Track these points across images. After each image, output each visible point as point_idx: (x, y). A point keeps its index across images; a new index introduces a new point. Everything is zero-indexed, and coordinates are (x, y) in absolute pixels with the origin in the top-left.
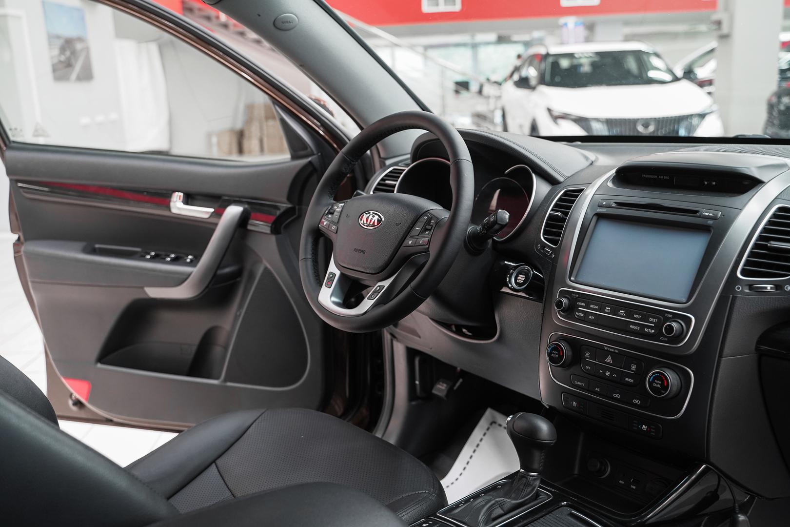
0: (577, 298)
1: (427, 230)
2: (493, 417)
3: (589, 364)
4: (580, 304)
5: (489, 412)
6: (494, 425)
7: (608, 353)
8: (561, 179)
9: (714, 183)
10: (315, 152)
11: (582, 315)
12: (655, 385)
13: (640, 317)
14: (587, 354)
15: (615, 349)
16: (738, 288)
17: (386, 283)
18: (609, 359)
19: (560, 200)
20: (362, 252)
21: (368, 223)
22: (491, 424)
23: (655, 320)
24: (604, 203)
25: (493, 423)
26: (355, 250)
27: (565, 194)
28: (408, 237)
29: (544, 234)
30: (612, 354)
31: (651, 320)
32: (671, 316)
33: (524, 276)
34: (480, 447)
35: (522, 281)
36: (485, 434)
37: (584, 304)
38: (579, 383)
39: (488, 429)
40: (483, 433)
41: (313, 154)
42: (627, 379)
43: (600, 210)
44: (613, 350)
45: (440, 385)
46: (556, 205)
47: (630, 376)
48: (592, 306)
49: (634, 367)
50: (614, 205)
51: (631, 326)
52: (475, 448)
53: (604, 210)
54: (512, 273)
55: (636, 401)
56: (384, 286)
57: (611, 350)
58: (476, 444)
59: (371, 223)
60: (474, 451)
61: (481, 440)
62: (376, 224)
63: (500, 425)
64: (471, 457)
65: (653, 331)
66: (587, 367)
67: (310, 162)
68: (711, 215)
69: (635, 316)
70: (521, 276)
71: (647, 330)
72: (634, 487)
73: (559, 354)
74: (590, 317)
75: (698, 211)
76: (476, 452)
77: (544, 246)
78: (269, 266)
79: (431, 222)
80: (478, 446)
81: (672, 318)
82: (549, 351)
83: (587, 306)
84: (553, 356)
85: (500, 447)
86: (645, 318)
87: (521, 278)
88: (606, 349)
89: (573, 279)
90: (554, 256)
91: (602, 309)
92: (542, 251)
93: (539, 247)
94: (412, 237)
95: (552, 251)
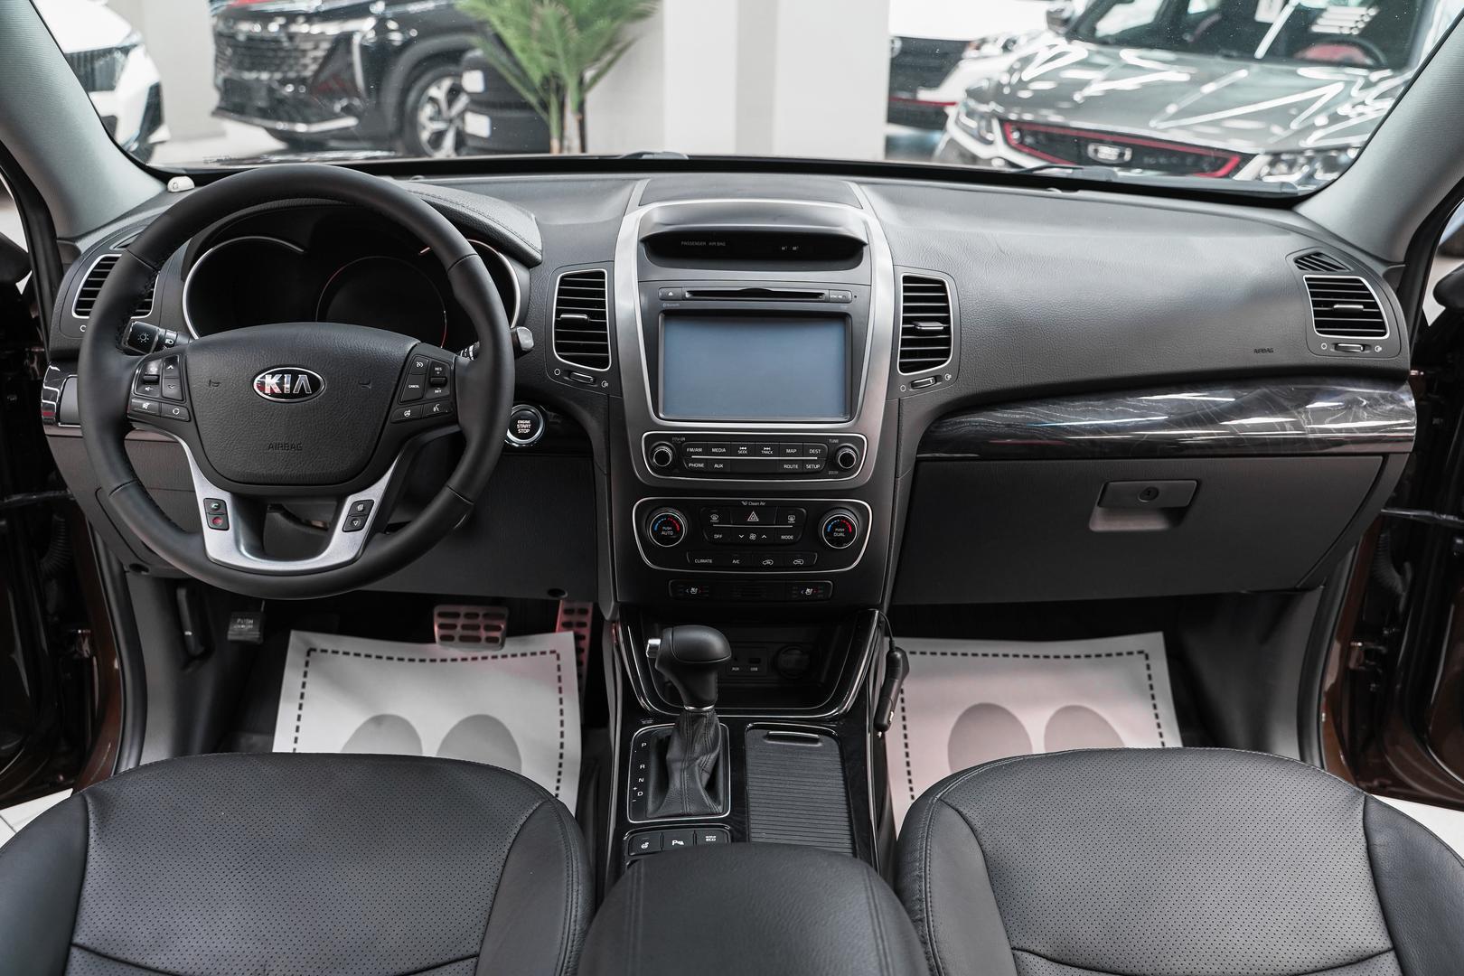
0: (683, 442)
1: (435, 385)
2: (306, 642)
3: (718, 531)
4: (692, 450)
5: (295, 638)
6: (312, 653)
7: (749, 510)
8: (539, 256)
11: (702, 465)
12: (835, 534)
13: (794, 451)
14: (715, 518)
15: (759, 501)
16: (903, 388)
18: (753, 517)
19: (563, 291)
20: (296, 447)
22: (308, 654)
23: (817, 451)
24: (671, 294)
25: (310, 651)
26: (273, 446)
27: (563, 282)
28: (397, 405)
29: (560, 350)
30: (758, 510)
31: (813, 451)
32: (836, 441)
33: (529, 422)
34: (305, 696)
35: (527, 431)
36: (305, 675)
37: (700, 450)
38: (702, 561)
39: (307, 664)
40: (301, 673)
42: (783, 537)
43: (666, 305)
44: (756, 504)
45: (240, 624)
46: (561, 301)
47: (787, 532)
48: (714, 450)
49: (792, 519)
50: (687, 295)
51: (786, 466)
52: (298, 701)
53: (674, 305)
55: (798, 562)
56: (372, 499)
57: (753, 504)
58: (298, 695)
60: (300, 707)
61: (304, 685)
62: (307, 390)
63: (325, 651)
64: (299, 718)
65: (819, 466)
66: (717, 536)
68: (841, 297)
69: (788, 451)
70: (522, 422)
71: (809, 467)
72: (756, 669)
73: (674, 529)
74: (716, 466)
75: (821, 294)
76: (306, 707)
77: (569, 371)
79: (434, 372)
80: (302, 696)
81: (840, 443)
82: (656, 529)
83: (707, 451)
84: (663, 533)
85: (341, 684)
86: (803, 452)
87: (524, 426)
88: (745, 504)
89: (661, 415)
90: (606, 384)
91: (733, 451)
92: (567, 378)
93: (557, 372)
94: (407, 403)
95: (597, 377)
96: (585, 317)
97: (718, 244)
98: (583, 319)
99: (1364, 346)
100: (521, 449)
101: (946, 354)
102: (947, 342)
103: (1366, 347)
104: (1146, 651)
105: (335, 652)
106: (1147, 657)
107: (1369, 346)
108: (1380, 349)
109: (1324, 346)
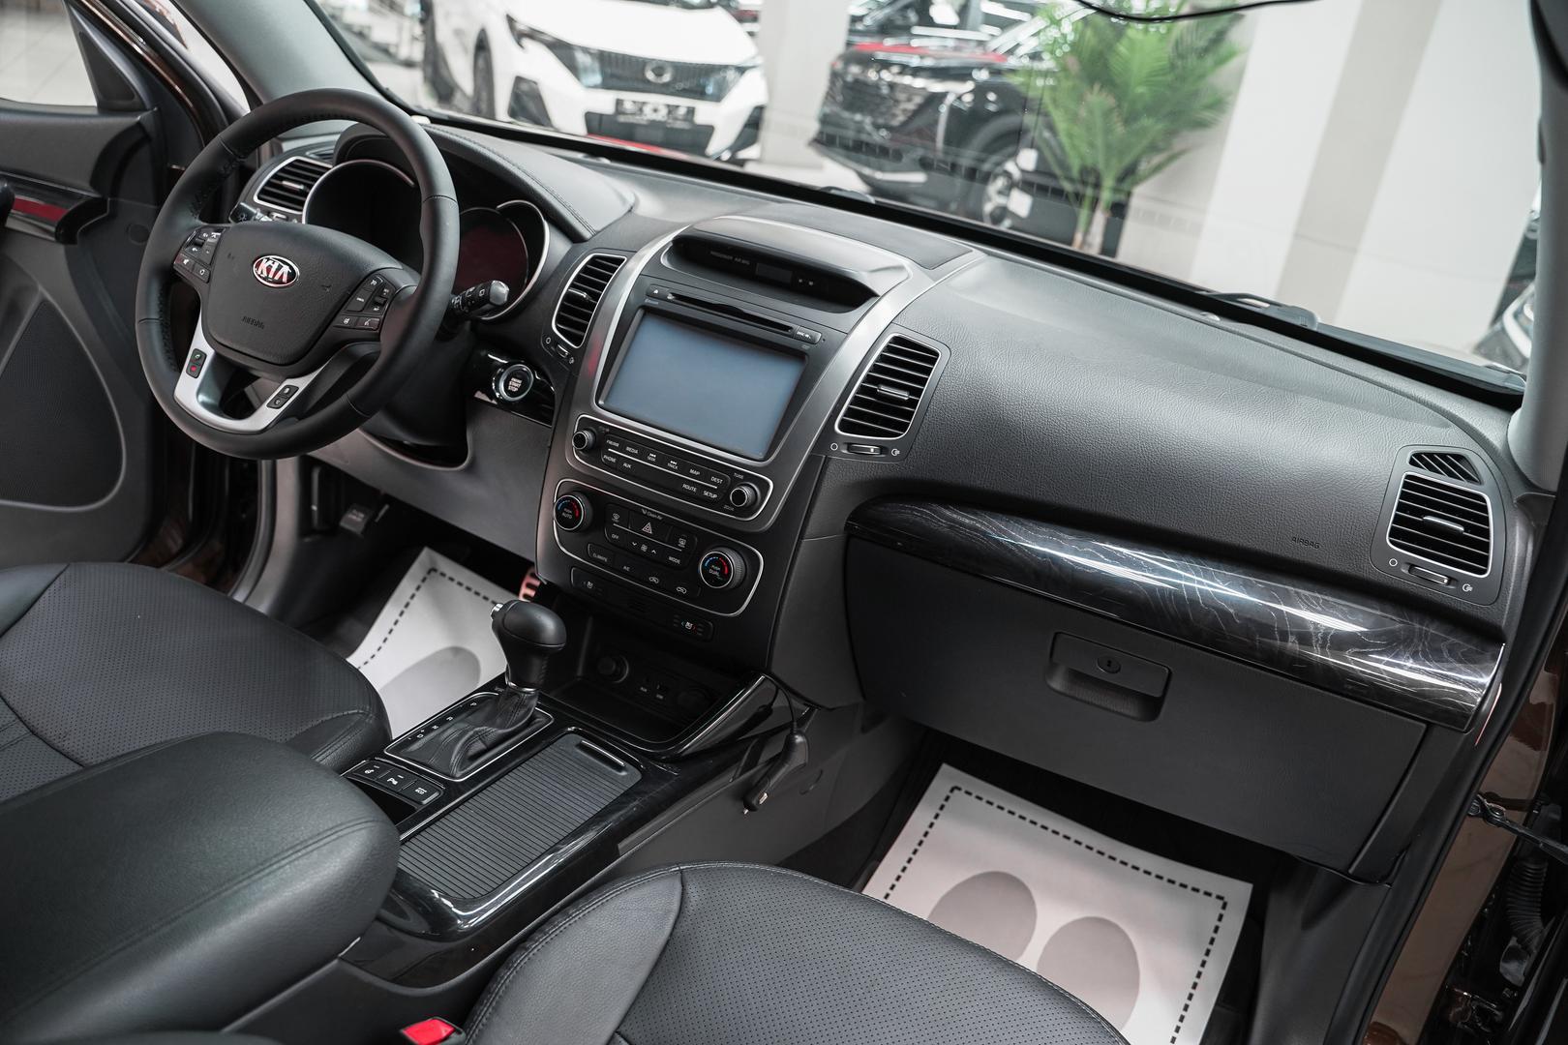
0: (607, 433)
1: (377, 304)
2: (432, 561)
3: (617, 531)
4: (611, 443)
5: (426, 555)
6: (433, 573)
7: (647, 519)
8: (587, 235)
9: (811, 283)
10: (148, 105)
11: (614, 460)
12: (711, 571)
13: (698, 473)
14: (616, 517)
15: (657, 514)
16: (834, 447)
17: (302, 383)
18: (648, 528)
19: (585, 270)
20: (260, 325)
21: (271, 276)
22: (429, 572)
23: (721, 481)
24: (656, 292)
25: (432, 570)
26: (247, 320)
27: (593, 261)
28: (342, 312)
29: (557, 321)
30: (654, 522)
31: (714, 479)
32: (742, 477)
33: (520, 382)
34: (410, 606)
35: (516, 389)
36: (418, 588)
37: (617, 445)
38: (599, 557)
39: (424, 580)
40: (416, 586)
41: (142, 109)
42: (671, 559)
43: (648, 301)
44: (654, 516)
45: (354, 514)
46: (578, 278)
47: (676, 554)
48: (628, 449)
49: (682, 543)
50: (670, 297)
51: (685, 486)
52: (402, 608)
53: (654, 302)
54: (501, 373)
55: (681, 589)
56: (298, 388)
57: (651, 515)
58: (404, 603)
59: (276, 278)
60: (402, 614)
61: (413, 597)
62: (285, 279)
63: (443, 575)
64: (396, 623)
65: (715, 496)
66: (614, 536)
67: (139, 124)
68: (807, 336)
69: (692, 471)
70: (515, 380)
71: (706, 493)
72: (661, 697)
73: (573, 514)
74: (625, 465)
75: (791, 328)
76: (404, 616)
77: (557, 341)
78: (49, 297)
79: (383, 292)
80: (407, 605)
81: (744, 480)
82: (560, 508)
83: (622, 448)
84: (564, 514)
85: (443, 608)
86: (705, 477)
87: (516, 384)
88: (644, 513)
89: (600, 403)
90: (573, 360)
91: (643, 455)
92: (553, 348)
93: (549, 340)
94: (350, 313)
95: (570, 353)
96: (584, 295)
97: (743, 262)
98: (584, 298)
99: (1451, 579)
101: (903, 427)
102: (909, 415)
103: (1452, 582)
104: (1226, 900)
105: (452, 579)
106: (1224, 907)
107: (1455, 579)
108: (1470, 589)
109: (1393, 563)
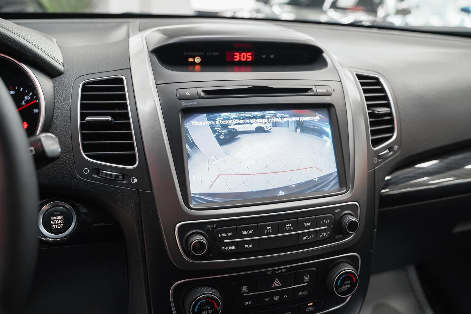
0: (215, 228)
3: (248, 298)
4: (224, 235)
7: (273, 277)
9: (272, 56)
11: (233, 248)
12: (343, 286)
13: (310, 223)
15: (281, 269)
16: (376, 160)
18: (277, 283)
23: (327, 221)
24: (188, 94)
29: (86, 150)
30: (281, 277)
31: (323, 222)
32: (340, 210)
33: (61, 217)
35: (61, 226)
37: (231, 234)
42: (300, 294)
43: (185, 104)
44: (279, 272)
47: (303, 289)
48: (243, 233)
49: (306, 278)
50: (203, 95)
51: (304, 238)
55: (310, 309)
57: (276, 272)
65: (328, 234)
66: (247, 303)
68: (324, 91)
69: (305, 225)
70: (55, 218)
71: (321, 235)
73: (212, 308)
74: (246, 246)
75: (310, 89)
77: (97, 170)
81: (343, 211)
82: (196, 310)
83: (237, 235)
86: (317, 223)
87: (58, 221)
88: (269, 273)
89: (192, 206)
90: (136, 180)
91: (259, 231)
92: (96, 176)
93: (86, 171)
95: (125, 174)
96: (109, 118)
97: (214, 54)
98: (108, 121)
100: (56, 243)
101: (392, 130)
102: (391, 121)
